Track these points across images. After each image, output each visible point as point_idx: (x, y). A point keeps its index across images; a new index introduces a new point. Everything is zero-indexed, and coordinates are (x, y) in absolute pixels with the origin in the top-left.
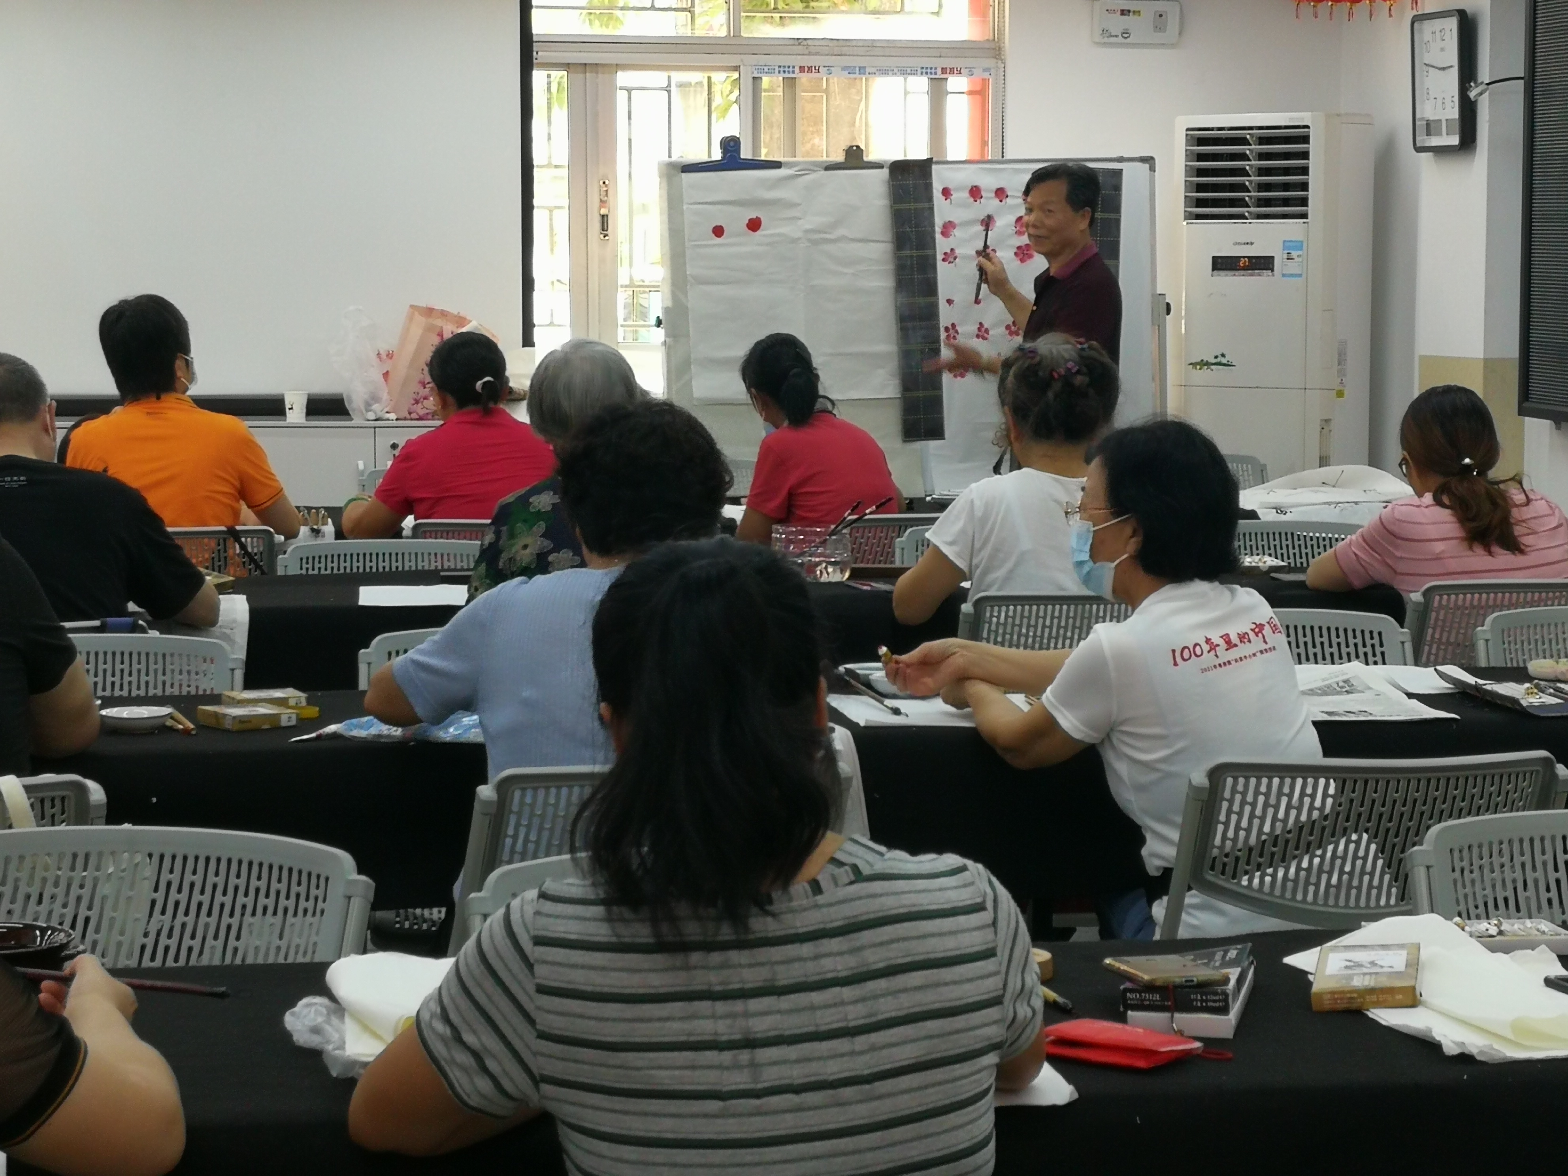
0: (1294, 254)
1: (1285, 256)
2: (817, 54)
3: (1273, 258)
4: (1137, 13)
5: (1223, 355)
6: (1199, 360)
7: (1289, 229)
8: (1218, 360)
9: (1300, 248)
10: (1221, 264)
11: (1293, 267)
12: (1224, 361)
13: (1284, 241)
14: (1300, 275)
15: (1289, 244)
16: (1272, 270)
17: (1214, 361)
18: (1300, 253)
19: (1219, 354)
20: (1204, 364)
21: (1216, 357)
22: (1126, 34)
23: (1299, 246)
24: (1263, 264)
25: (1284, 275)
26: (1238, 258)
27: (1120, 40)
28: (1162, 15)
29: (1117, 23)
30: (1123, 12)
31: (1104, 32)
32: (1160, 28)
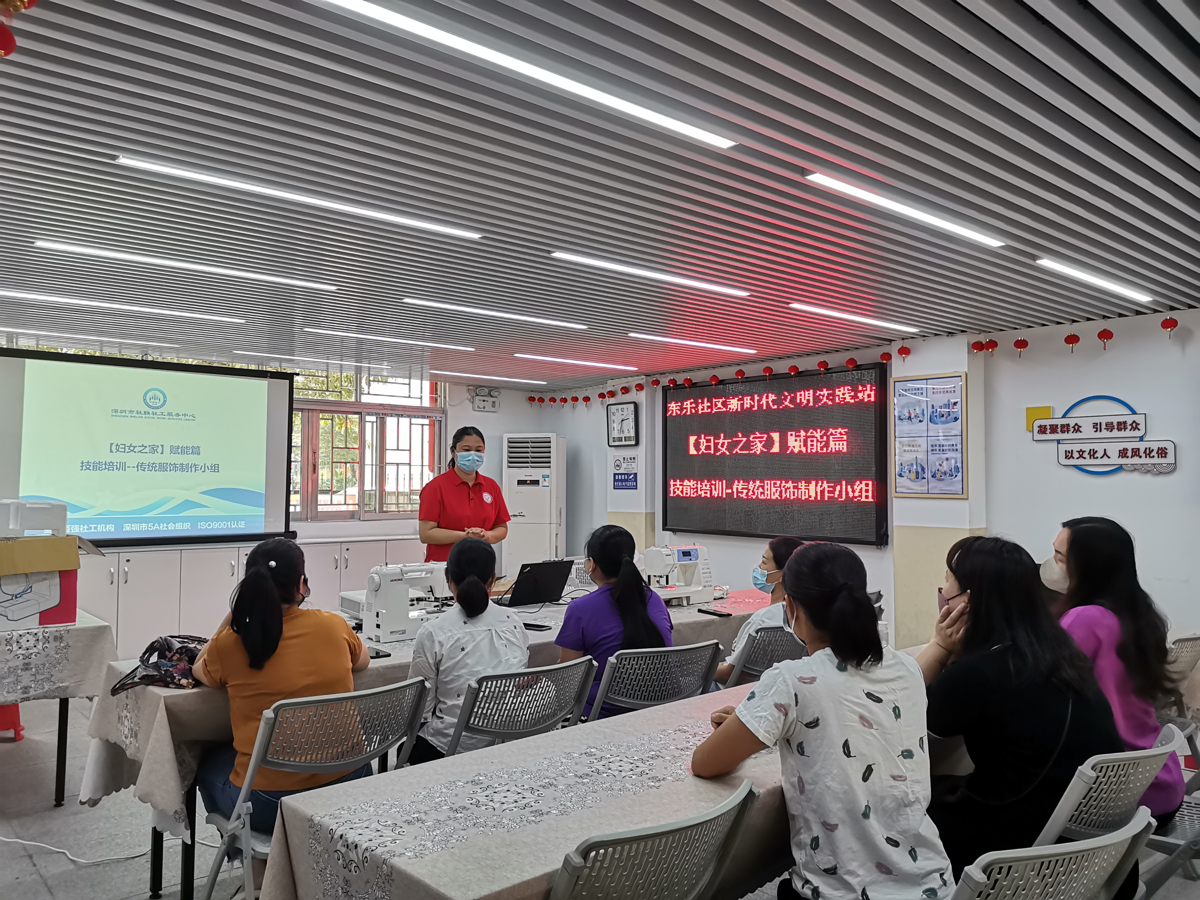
2: (387, 409)
3: (539, 481)
4: (487, 401)
7: (546, 471)
8: (520, 514)
9: (549, 477)
10: (520, 482)
11: (545, 484)
12: (522, 514)
14: (548, 486)
16: (539, 484)
19: (520, 512)
20: (514, 516)
22: (484, 407)
24: (536, 482)
25: (543, 486)
26: (527, 481)
27: (482, 409)
28: (494, 402)
29: (482, 404)
30: (484, 401)
31: (478, 406)
32: (494, 406)
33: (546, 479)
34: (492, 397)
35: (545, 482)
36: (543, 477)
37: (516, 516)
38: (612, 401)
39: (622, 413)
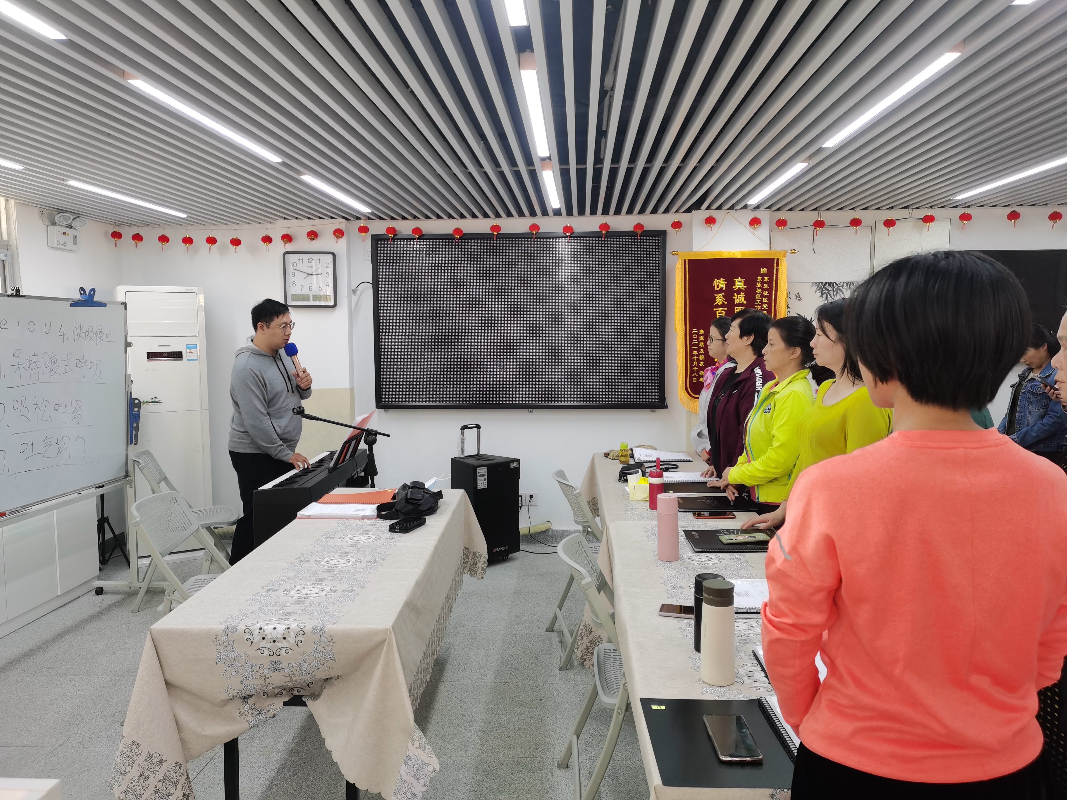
0: (193, 350)
1: (188, 351)
3: (181, 352)
4: (68, 235)
5: (156, 398)
8: (153, 400)
10: (152, 356)
11: (191, 357)
12: (156, 400)
13: (187, 345)
14: (197, 360)
15: (189, 346)
16: (182, 358)
17: (152, 401)
18: (196, 349)
19: (153, 396)
20: (144, 403)
21: (152, 399)
22: (65, 244)
23: (195, 347)
24: (177, 355)
25: (188, 360)
26: (162, 352)
27: (63, 247)
28: (75, 237)
29: (63, 239)
30: (64, 234)
31: (58, 242)
32: (75, 243)
34: (71, 227)
35: (191, 355)
36: (187, 348)
37: (148, 403)
38: (290, 247)
39: (310, 264)
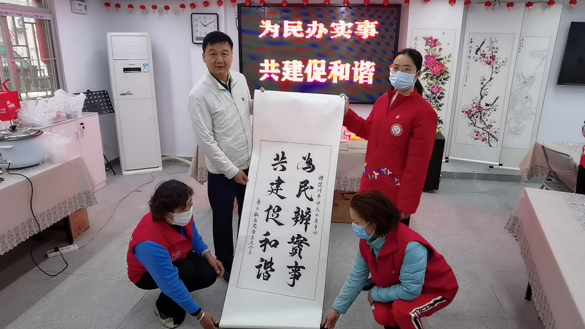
1: (144, 67)
5: (129, 92)
6: (122, 93)
10: (126, 70)
11: (146, 70)
14: (148, 72)
16: (141, 71)
17: (127, 93)
19: (128, 91)
20: (123, 94)
23: (147, 65)
24: (139, 69)
25: (144, 72)
26: (131, 69)
28: (86, 6)
29: (79, 7)
30: (80, 5)
31: (77, 9)
32: (86, 9)
33: (146, 67)
34: (84, 1)
36: (143, 65)
37: (125, 94)
38: (194, 11)
39: (205, 20)
